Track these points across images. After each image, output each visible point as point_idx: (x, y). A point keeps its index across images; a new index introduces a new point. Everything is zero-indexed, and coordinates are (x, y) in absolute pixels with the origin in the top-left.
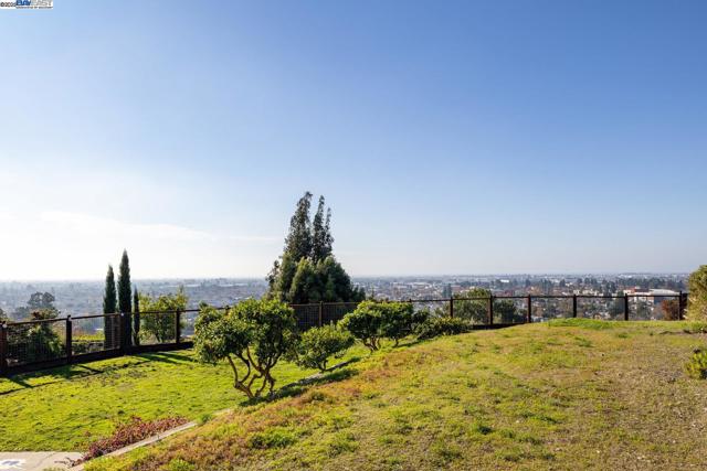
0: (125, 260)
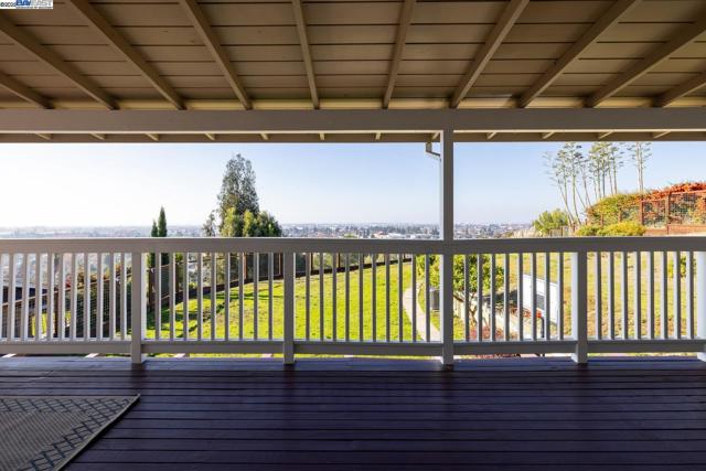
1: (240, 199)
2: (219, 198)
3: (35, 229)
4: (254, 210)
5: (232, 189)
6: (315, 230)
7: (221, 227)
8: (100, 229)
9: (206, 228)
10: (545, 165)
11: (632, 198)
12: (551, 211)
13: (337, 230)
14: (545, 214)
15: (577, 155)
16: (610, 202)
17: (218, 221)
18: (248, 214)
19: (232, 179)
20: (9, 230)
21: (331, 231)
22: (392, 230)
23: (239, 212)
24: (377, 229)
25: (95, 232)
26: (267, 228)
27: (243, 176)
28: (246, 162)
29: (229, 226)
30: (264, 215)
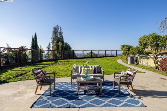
1: (58, 38)
2: (52, 38)
4: (62, 42)
5: (55, 35)
9: (48, 48)
17: (51, 45)
18: (60, 43)
19: (55, 32)
23: (57, 42)
26: (67, 47)
27: (59, 32)
28: (59, 27)
29: (55, 46)
30: (66, 44)
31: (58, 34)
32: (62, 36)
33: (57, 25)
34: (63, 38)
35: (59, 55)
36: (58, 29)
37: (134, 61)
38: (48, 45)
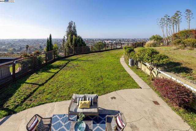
0: (50, 36)
1: (72, 32)
2: (66, 32)
3: (24, 39)
4: (76, 35)
5: (70, 29)
6: (90, 40)
7: (67, 39)
8: (39, 39)
9: (63, 40)
10: (157, 22)
11: (191, 31)
12: (155, 35)
13: (96, 40)
14: (153, 36)
15: (168, 19)
16: (183, 32)
17: (66, 38)
18: (74, 36)
19: (70, 27)
20: (17, 40)
21: (94, 40)
22: (109, 40)
23: (72, 36)
24: (105, 40)
25: (37, 40)
26: (79, 40)
27: (73, 26)
28: (73, 22)
29: (69, 39)
30: (79, 37)
31: (72, 29)
32: (75, 30)
33: (72, 21)
34: (76, 31)
35: (73, 47)
36: (72, 24)
37: (134, 64)
38: (63, 37)
